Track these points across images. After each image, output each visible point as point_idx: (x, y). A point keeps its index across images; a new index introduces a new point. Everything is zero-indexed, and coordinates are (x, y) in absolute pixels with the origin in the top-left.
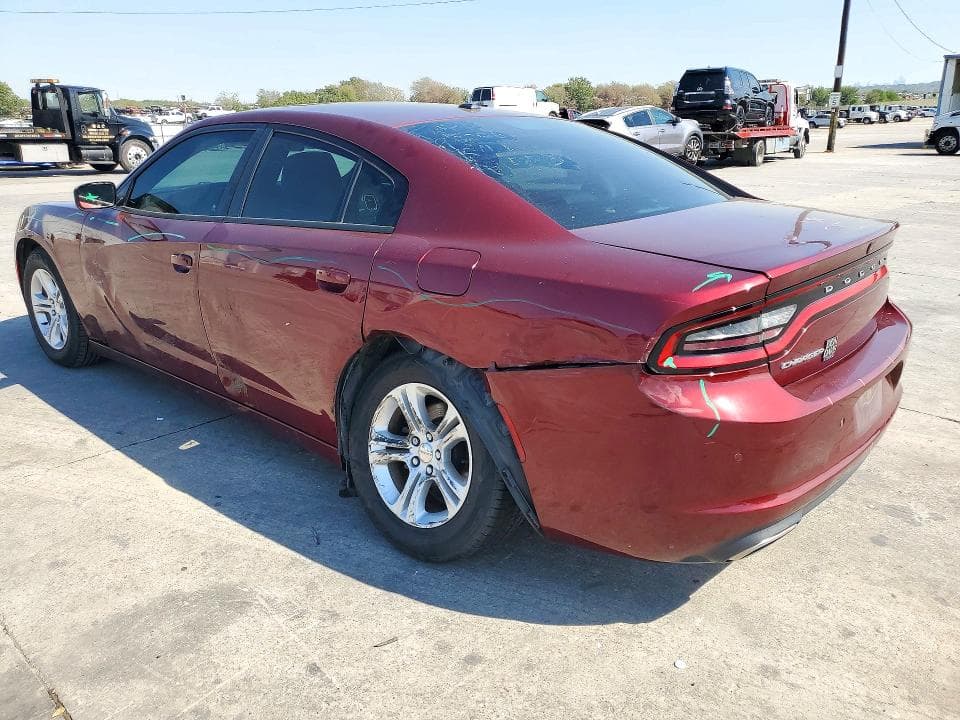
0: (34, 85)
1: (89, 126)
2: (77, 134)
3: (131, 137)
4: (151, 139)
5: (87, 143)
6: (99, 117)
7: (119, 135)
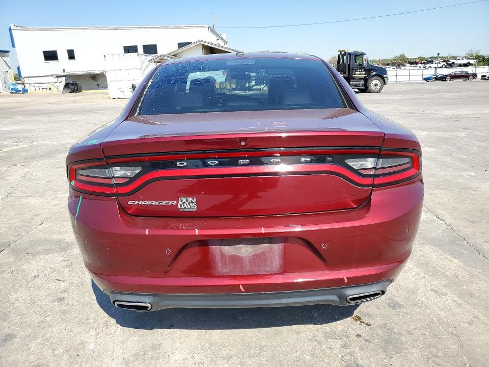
0: (339, 53)
1: (356, 70)
2: (350, 74)
3: (375, 75)
4: (384, 76)
5: (354, 78)
6: (363, 66)
7: (369, 75)
